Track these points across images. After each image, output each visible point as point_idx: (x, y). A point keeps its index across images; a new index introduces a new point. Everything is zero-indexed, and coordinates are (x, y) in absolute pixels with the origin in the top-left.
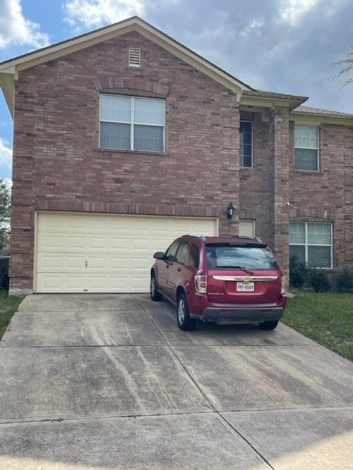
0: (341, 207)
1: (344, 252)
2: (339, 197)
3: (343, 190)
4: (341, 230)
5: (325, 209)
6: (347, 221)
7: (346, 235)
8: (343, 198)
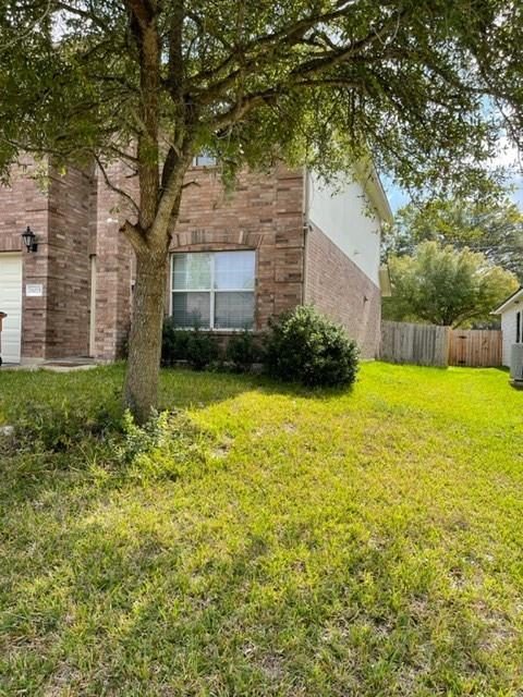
0: (270, 221)
1: (272, 301)
2: (267, 204)
3: (275, 190)
4: (269, 263)
5: (241, 226)
6: (278, 246)
7: (277, 271)
8: (275, 203)
